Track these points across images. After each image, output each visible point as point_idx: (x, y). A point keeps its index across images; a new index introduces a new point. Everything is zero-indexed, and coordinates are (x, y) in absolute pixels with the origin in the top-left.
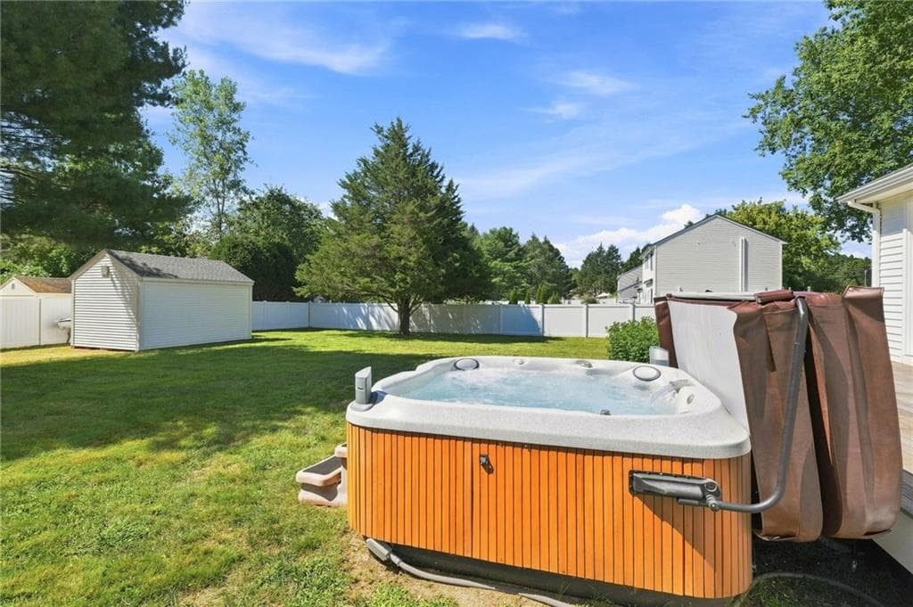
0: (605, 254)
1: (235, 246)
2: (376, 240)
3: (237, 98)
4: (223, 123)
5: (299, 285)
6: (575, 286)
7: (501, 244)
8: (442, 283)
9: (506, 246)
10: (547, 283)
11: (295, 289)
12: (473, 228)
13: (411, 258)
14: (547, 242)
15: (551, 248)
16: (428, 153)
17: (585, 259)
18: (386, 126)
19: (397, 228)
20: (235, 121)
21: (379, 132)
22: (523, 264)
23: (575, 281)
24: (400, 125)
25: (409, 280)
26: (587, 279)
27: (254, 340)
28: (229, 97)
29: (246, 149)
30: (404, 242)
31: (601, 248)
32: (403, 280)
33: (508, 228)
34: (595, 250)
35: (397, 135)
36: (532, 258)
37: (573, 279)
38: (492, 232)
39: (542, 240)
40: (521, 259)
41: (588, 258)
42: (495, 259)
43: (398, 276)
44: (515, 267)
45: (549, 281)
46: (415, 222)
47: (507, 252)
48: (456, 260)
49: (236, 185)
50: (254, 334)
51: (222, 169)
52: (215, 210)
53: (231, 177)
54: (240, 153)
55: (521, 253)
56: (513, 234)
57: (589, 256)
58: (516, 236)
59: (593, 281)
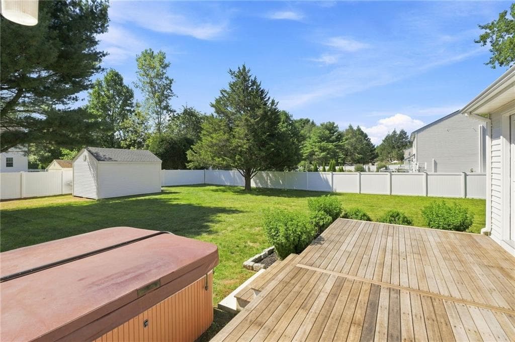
0: (397, 136)
1: (162, 141)
2: (226, 136)
3: (166, 61)
4: (159, 76)
5: (189, 162)
6: (377, 156)
7: (327, 132)
9: (330, 133)
10: (357, 155)
11: (187, 164)
12: (313, 123)
13: (245, 146)
14: (359, 129)
15: (362, 133)
16: (260, 84)
17: (384, 139)
18: (236, 70)
19: (237, 129)
20: (165, 73)
21: (232, 74)
22: (340, 143)
23: (377, 153)
24: (244, 69)
25: (242, 159)
26: (385, 152)
27: (163, 192)
28: (161, 61)
29: (172, 88)
31: (395, 132)
33: (331, 122)
34: (391, 133)
35: (243, 75)
36: (346, 140)
38: (322, 125)
39: (355, 128)
40: (339, 141)
41: (386, 139)
42: (323, 141)
43: (237, 157)
44: (336, 146)
45: (358, 153)
46: (248, 125)
47: (331, 137)
48: (273, 147)
49: (166, 108)
50: (162, 189)
51: (159, 100)
52: (157, 121)
53: (164, 104)
54: (169, 91)
55: (340, 137)
56: (335, 125)
57: (387, 137)
58: (337, 127)
59: (389, 153)
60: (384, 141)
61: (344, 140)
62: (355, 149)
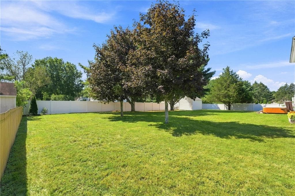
0: (288, 87)
6: (274, 99)
8: (241, 100)
14: (261, 84)
15: (263, 85)
17: (279, 88)
18: (225, 68)
21: (224, 70)
22: (252, 92)
23: (274, 97)
24: (228, 67)
25: (234, 99)
26: (280, 96)
30: (232, 91)
31: (286, 84)
32: (233, 99)
33: (247, 81)
34: (284, 85)
36: (256, 90)
37: (273, 96)
39: (259, 83)
43: (231, 98)
45: (263, 97)
46: (234, 88)
47: (246, 88)
48: (244, 95)
55: (252, 89)
56: (248, 82)
57: (281, 87)
58: (249, 83)
59: (282, 97)
60: (279, 90)
61: (255, 90)
62: (261, 95)
